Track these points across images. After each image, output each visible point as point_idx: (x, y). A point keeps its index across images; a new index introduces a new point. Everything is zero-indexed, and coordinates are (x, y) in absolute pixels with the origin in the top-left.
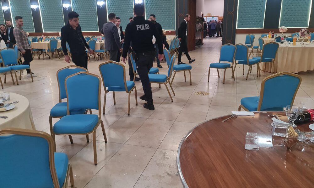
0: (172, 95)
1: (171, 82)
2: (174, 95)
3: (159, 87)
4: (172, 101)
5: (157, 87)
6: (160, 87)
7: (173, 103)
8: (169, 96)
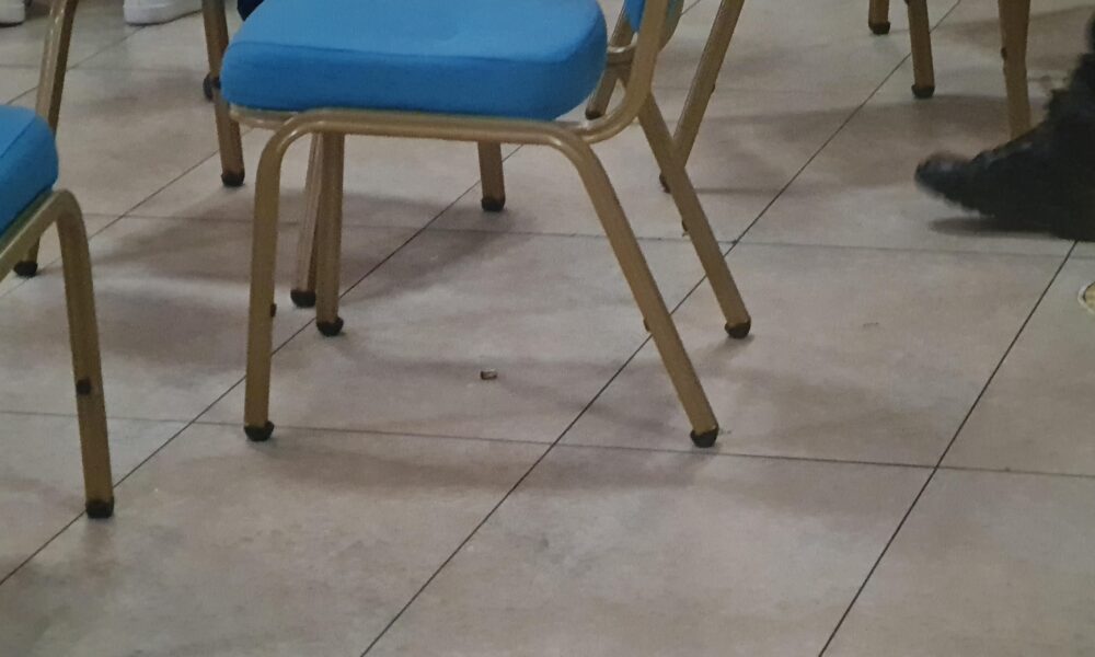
0: (701, 329)
1: (672, 112)
2: (739, 330)
3: (476, 198)
4: (706, 438)
5: (446, 197)
6: (494, 202)
7: (715, 466)
8: (652, 353)
